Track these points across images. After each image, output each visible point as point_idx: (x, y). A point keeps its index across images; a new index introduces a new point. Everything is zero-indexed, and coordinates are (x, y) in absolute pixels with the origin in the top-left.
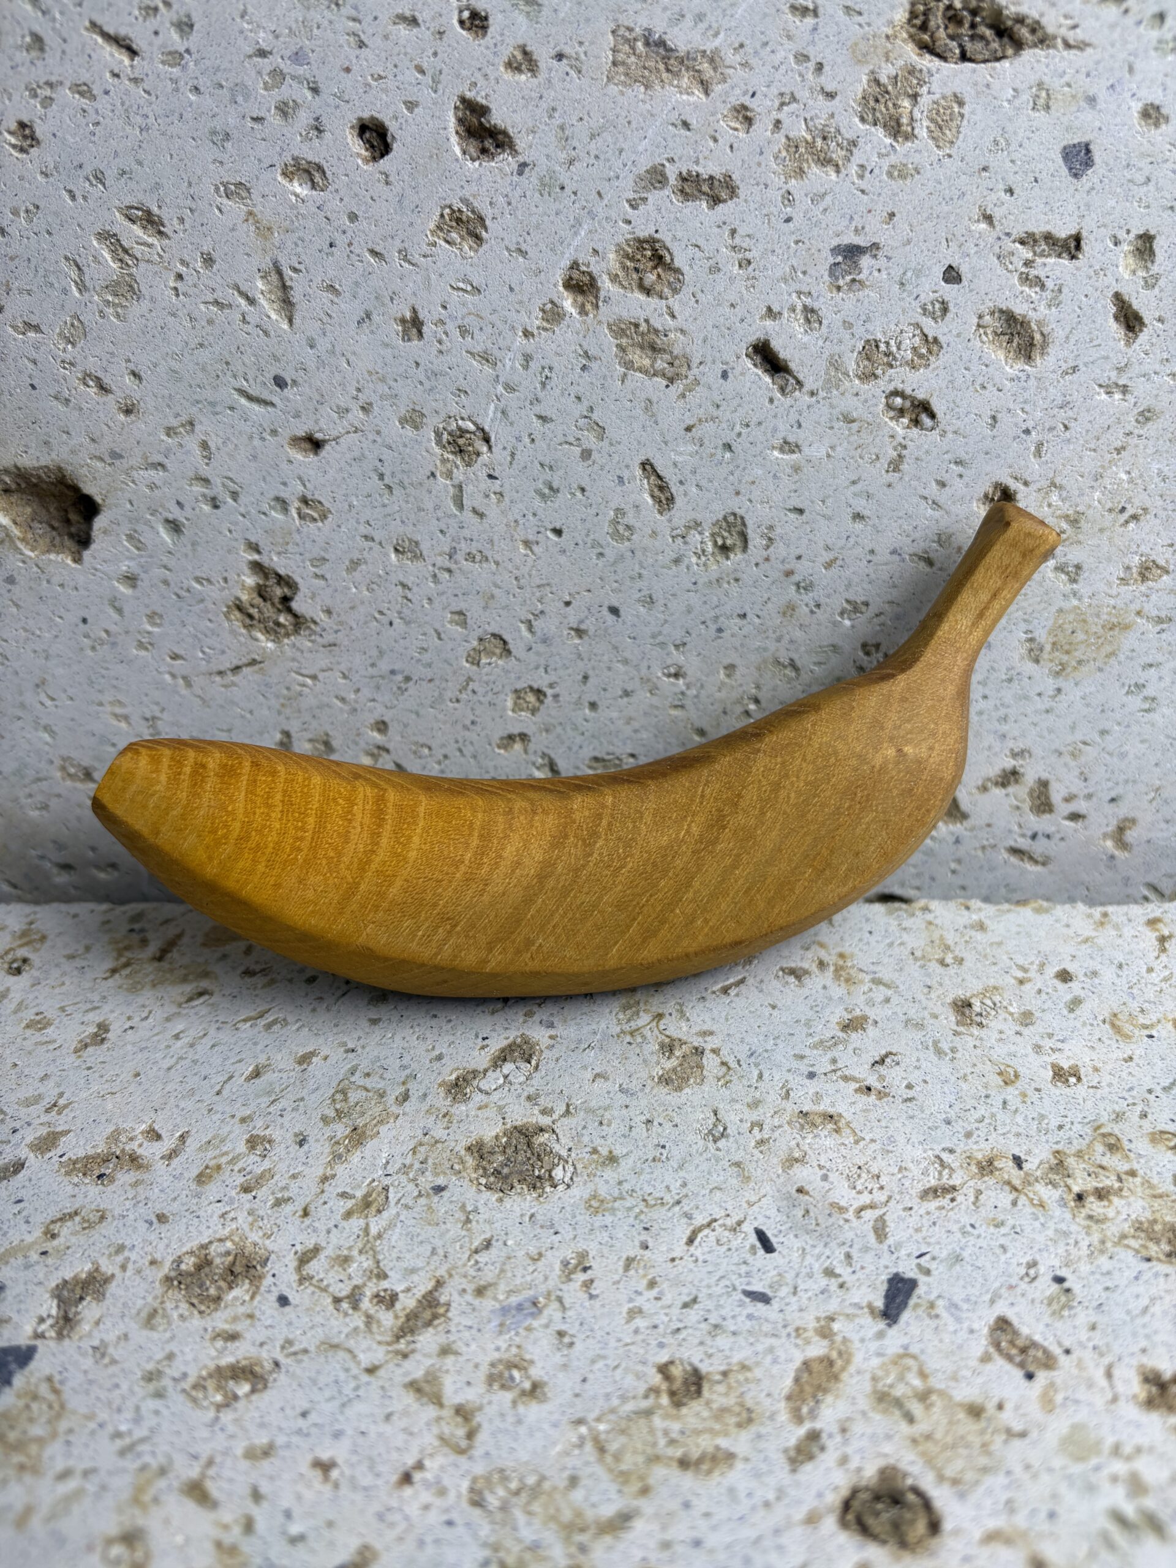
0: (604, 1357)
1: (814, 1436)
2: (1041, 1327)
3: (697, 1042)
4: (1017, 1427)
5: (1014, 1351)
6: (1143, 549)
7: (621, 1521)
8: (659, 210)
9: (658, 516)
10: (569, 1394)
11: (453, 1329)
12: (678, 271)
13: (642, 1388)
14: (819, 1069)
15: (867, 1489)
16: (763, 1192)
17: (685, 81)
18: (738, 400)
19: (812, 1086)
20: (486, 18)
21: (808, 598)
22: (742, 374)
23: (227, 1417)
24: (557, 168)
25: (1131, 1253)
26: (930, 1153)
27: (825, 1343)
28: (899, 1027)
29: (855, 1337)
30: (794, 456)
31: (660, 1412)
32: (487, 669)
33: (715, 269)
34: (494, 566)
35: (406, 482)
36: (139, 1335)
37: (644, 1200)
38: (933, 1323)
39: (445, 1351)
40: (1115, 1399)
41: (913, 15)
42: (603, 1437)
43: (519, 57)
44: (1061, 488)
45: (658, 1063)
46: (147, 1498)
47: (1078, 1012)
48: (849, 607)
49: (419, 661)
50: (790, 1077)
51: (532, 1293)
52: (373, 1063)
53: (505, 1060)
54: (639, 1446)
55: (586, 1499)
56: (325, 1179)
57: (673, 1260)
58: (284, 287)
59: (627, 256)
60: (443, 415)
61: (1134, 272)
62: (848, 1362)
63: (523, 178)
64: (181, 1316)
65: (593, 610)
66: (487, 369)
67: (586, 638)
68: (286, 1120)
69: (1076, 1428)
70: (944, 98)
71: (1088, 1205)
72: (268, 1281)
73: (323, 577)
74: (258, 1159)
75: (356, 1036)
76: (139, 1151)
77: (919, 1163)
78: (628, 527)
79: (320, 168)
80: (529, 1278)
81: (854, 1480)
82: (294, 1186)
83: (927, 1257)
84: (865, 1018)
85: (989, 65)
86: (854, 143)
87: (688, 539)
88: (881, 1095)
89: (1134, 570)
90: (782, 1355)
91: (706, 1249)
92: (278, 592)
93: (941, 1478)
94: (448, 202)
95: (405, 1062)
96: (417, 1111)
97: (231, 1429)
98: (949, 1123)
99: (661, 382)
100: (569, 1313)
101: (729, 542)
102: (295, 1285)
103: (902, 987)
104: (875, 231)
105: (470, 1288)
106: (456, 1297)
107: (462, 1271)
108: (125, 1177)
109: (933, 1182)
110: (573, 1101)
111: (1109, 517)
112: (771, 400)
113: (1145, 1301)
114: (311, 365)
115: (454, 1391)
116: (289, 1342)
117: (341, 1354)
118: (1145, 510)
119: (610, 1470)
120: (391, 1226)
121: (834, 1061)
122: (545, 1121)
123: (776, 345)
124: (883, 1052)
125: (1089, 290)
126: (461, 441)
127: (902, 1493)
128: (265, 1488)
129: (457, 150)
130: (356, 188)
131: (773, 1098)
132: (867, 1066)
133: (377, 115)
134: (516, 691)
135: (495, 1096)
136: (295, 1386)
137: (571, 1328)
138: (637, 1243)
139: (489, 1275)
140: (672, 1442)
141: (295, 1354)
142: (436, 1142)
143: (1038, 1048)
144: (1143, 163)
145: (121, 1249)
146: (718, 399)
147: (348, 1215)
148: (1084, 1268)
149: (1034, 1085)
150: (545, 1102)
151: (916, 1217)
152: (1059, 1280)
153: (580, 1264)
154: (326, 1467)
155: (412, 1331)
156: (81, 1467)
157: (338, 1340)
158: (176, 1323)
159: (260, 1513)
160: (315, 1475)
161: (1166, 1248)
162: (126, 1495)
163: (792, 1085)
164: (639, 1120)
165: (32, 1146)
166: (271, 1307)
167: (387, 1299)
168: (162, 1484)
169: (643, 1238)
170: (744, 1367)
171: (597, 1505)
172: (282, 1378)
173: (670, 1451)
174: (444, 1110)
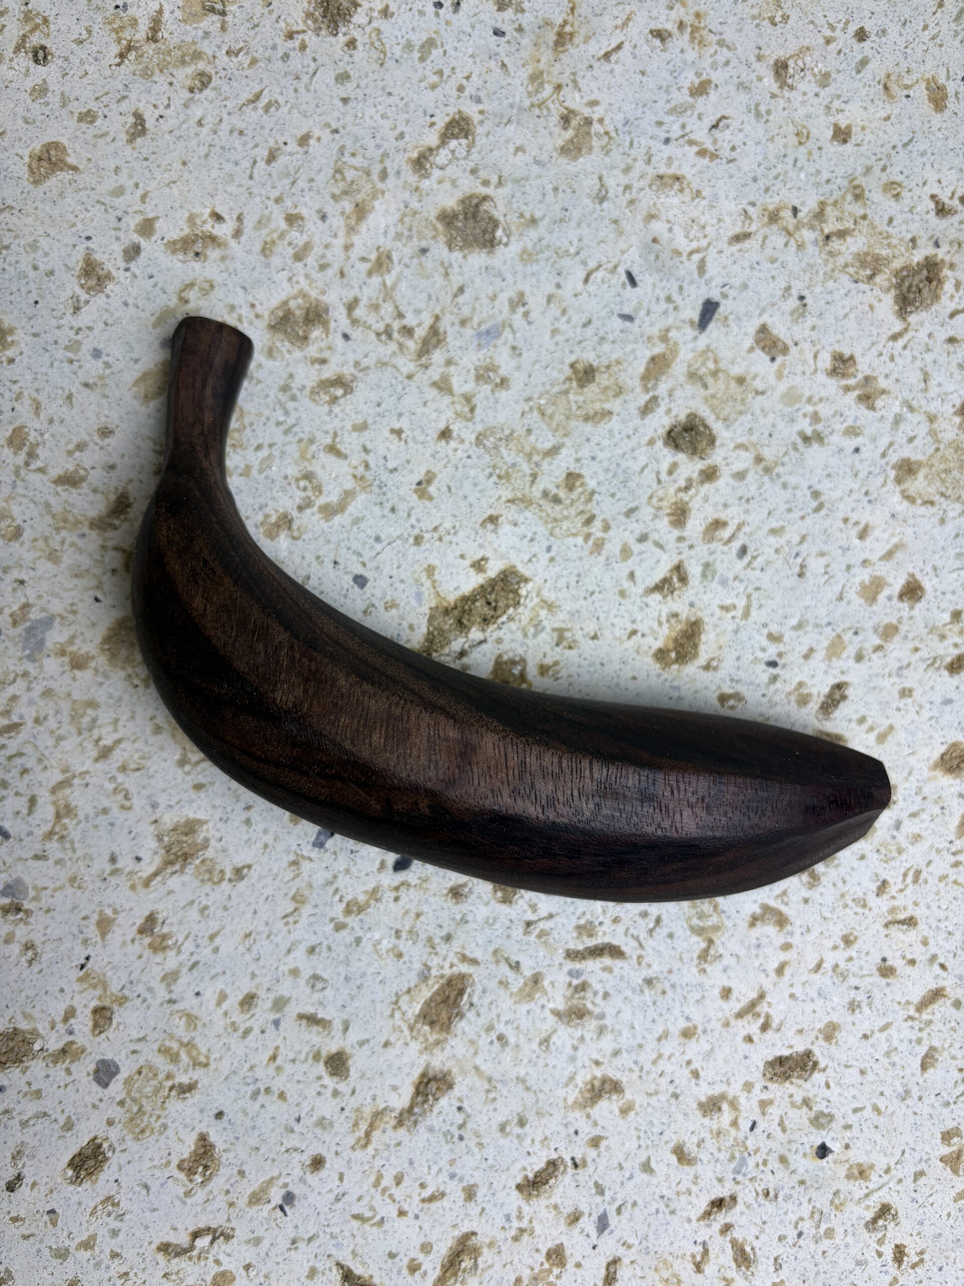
0: (540, 361)
1: (655, 399)
2: (784, 329)
3: (587, 112)
4: (760, 389)
5: (767, 345)
7: (554, 451)
10: (522, 384)
11: (451, 349)
13: (562, 378)
14: (673, 136)
15: (679, 425)
16: (631, 243)
19: (668, 151)
23: (336, 409)
25: (848, 277)
26: (740, 206)
27: (664, 345)
28: (733, 89)
29: (681, 341)
31: (573, 391)
37: (556, 253)
38: (724, 330)
39: (449, 362)
40: (816, 371)
42: (543, 407)
45: (559, 134)
46: (309, 456)
47: (863, 73)
50: (652, 143)
51: (493, 322)
52: (354, 143)
53: (449, 137)
54: (562, 410)
55: (537, 440)
56: (347, 247)
57: (576, 295)
62: (676, 356)
64: (289, 352)
69: (791, 388)
71: (831, 244)
72: (332, 325)
74: (298, 234)
75: (335, 115)
76: (215, 232)
77: (731, 215)
80: (491, 313)
81: (673, 421)
82: (329, 255)
83: (728, 286)
84: (709, 82)
88: (714, 156)
90: (638, 353)
91: (596, 287)
93: (718, 418)
96: (397, 187)
97: (341, 415)
98: (755, 180)
100: (517, 335)
102: (350, 326)
103: (740, 49)
105: (457, 321)
106: (449, 329)
107: (449, 309)
108: (213, 254)
109: (738, 230)
110: (503, 174)
113: (847, 310)
115: (459, 386)
116: (357, 363)
117: (390, 369)
119: (548, 425)
120: (399, 280)
121: (683, 127)
122: (485, 191)
124: (719, 116)
127: (697, 426)
128: (369, 446)
131: (640, 165)
132: (706, 131)
135: (449, 171)
136: (369, 389)
137: (520, 344)
138: (554, 285)
139: (466, 312)
140: (579, 407)
141: (363, 370)
142: (415, 213)
143: (828, 108)
145: (233, 307)
147: (370, 273)
148: (818, 289)
149: (819, 144)
150: (483, 174)
151: (724, 259)
152: (802, 298)
153: (520, 301)
154: (398, 432)
155: (428, 352)
156: (266, 442)
157: (385, 360)
158: (287, 356)
159: (371, 459)
160: (393, 437)
161: (869, 272)
162: (297, 455)
163: (653, 151)
164: (549, 187)
165: (136, 231)
166: (339, 341)
167: (408, 331)
168: (314, 448)
169: (557, 281)
170: (618, 363)
171: (543, 442)
172: (360, 385)
173: (578, 412)
174: (415, 185)
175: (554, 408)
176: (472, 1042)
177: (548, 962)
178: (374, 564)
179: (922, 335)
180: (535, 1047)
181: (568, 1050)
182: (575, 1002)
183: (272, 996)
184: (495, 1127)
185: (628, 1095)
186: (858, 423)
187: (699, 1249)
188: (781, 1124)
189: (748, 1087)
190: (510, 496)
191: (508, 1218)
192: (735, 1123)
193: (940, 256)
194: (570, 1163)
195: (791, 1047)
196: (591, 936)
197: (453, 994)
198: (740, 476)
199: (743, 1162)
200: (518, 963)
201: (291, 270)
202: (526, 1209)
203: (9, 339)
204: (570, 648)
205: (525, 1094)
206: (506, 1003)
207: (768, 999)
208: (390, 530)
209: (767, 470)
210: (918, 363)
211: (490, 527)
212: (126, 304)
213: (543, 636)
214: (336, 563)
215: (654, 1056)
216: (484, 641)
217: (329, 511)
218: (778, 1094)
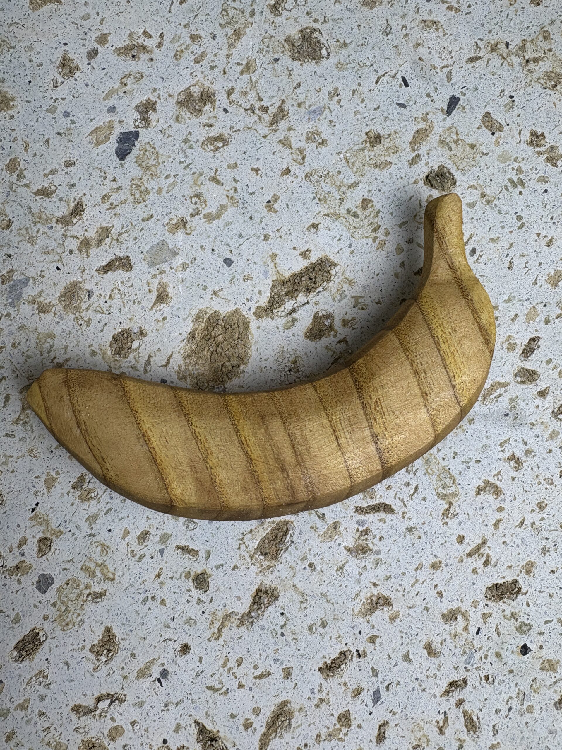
0: (347, 130)
1: (418, 156)
2: (501, 116)
4: (485, 151)
5: (489, 125)
7: (355, 185)
10: (335, 144)
11: (292, 121)
13: (361, 140)
15: (433, 172)
16: (405, 60)
19: (429, 6)
23: (218, 155)
25: (540, 85)
26: (473, 41)
27: (425, 123)
29: (435, 121)
31: (367, 149)
36: (175, 125)
37: (359, 64)
38: (463, 115)
40: (520, 142)
42: (348, 158)
46: (199, 183)
51: (319, 105)
54: (360, 161)
55: (344, 178)
56: (228, 56)
57: (370, 90)
62: (432, 130)
64: (189, 118)
68: (204, 27)
69: (504, 152)
71: (529, 65)
72: (217, 103)
74: (198, 47)
76: (145, 44)
77: (468, 45)
80: (317, 99)
81: (430, 170)
82: (216, 60)
83: (465, 89)
88: (457, 10)
90: (409, 128)
91: (383, 86)
93: (458, 169)
96: (260, 21)
97: (220, 158)
98: (483, 25)
100: (333, 114)
102: (228, 104)
105: (295, 104)
106: (290, 107)
107: (291, 96)
108: (144, 57)
109: (472, 55)
110: (327, 15)
113: (540, 105)
115: (295, 144)
116: (232, 127)
117: (253, 131)
119: (351, 169)
120: (260, 77)
122: (316, 26)
127: (445, 174)
128: (237, 178)
131: (412, 13)
135: (293, 12)
137: (334, 119)
138: (357, 84)
139: (301, 98)
140: (371, 159)
141: (235, 131)
142: (272, 37)
145: (155, 90)
147: (242, 73)
148: (522, 92)
149: (522, 5)
150: (314, 16)
151: (463, 71)
152: (511, 97)
153: (336, 93)
154: (257, 170)
155: (277, 122)
156: (172, 174)
157: (249, 126)
158: (188, 121)
159: (238, 186)
160: (253, 173)
161: (553, 83)
162: (192, 182)
163: (420, 5)
164: (355, 24)
165: (97, 42)
166: (221, 113)
167: (265, 109)
168: (202, 178)
169: (359, 81)
170: (396, 133)
171: (348, 179)
172: (233, 140)
173: (371, 162)
174: (272, 20)
175: (355, 158)
176: (292, 568)
177: (343, 515)
178: (237, 251)
180: (334, 572)
181: (356, 575)
182: (360, 542)
183: (159, 533)
184: (306, 628)
185: (395, 608)
186: (547, 175)
187: (442, 716)
188: (497, 630)
189: (475, 604)
190: (326, 213)
191: (312, 691)
192: (466, 629)
194: (355, 654)
195: (504, 577)
196: (372, 498)
197: (281, 534)
198: (472, 205)
199: (471, 656)
200: (324, 514)
201: (193, 68)
202: (325, 685)
203: (11, 104)
204: (363, 309)
205: (326, 605)
206: (315, 542)
207: (489, 544)
208: (247, 231)
209: (488, 202)
211: (313, 230)
212: (87, 85)
213: (345, 300)
214: (213, 250)
215: (413, 582)
216: (308, 303)
217: (210, 218)
218: (495, 610)
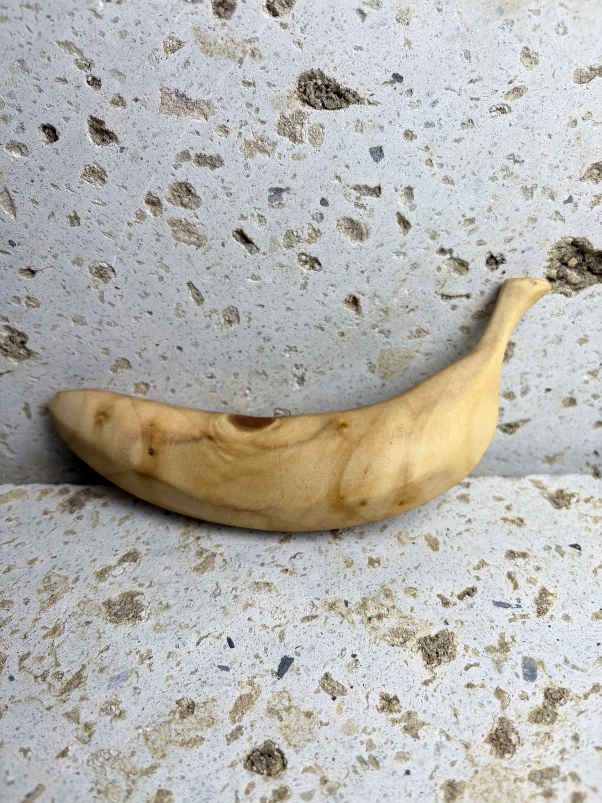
0: (153, 698)
1: (239, 729)
2: (343, 677)
3: (214, 550)
4: (325, 721)
5: (330, 688)
6: (417, 323)
7: (150, 770)
8: (188, 170)
9: (197, 307)
10: (136, 715)
11: (87, 689)
12: (198, 197)
13: (168, 711)
14: (266, 562)
15: (257, 750)
16: (233, 620)
17: (196, 114)
18: (230, 256)
19: (262, 570)
20: (100, 81)
21: (269, 344)
22: (231, 244)
24: (139, 150)
25: (386, 642)
26: (309, 600)
27: (251, 687)
28: (306, 540)
29: (263, 685)
30: (258, 282)
31: (175, 721)
32: (121, 374)
33: (215, 197)
34: (120, 328)
35: (77, 290)
37: (180, 625)
38: (297, 677)
39: (83, 698)
40: (368, 707)
41: (300, 86)
42: (148, 733)
43: (117, 99)
44: (379, 297)
45: (194, 561)
47: (384, 532)
48: (287, 348)
49: (88, 371)
50: (253, 565)
51: (125, 670)
52: (64, 563)
53: (124, 561)
54: (164, 737)
55: (138, 761)
56: (36, 620)
57: (189, 653)
58: (11, 199)
59: (175, 190)
60: (92, 261)
61: (405, 203)
62: (259, 695)
63: (123, 154)
65: (170, 348)
66: (112, 240)
67: (167, 361)
68: (20, 593)
69: (350, 721)
70: (315, 125)
71: (372, 622)
72: (5, 669)
73: (39, 333)
74: (5, 612)
75: (57, 550)
77: (303, 605)
78: (183, 311)
79: (24, 146)
80: (124, 663)
81: (253, 747)
82: (21, 624)
83: (300, 648)
85: (335, 111)
86: (276, 144)
87: (212, 317)
88: (292, 573)
89: (414, 333)
90: (230, 694)
91: (204, 647)
92: (19, 339)
93: (290, 744)
94: (87, 163)
95: (79, 562)
96: (82, 586)
98: (319, 585)
99: (194, 247)
100: (140, 679)
101: (231, 319)
102: (17, 671)
104: (287, 182)
105: (97, 669)
106: (90, 673)
107: (94, 661)
109: (308, 614)
110: (154, 580)
111: (401, 310)
112: (246, 256)
113: (388, 664)
114: (27, 236)
115: (85, 717)
116: (13, 697)
117: (36, 702)
118: (417, 307)
119: (150, 748)
120: (64, 641)
121: (273, 557)
122: (140, 590)
123: (246, 231)
124: (296, 552)
125: (386, 211)
126: (102, 272)
127: (273, 752)
129: (91, 140)
130: (42, 156)
131: (243, 576)
132: (288, 559)
133: (50, 123)
134: (136, 384)
135: (118, 579)
136: (14, 717)
137: (140, 686)
138: (174, 645)
139: (106, 662)
140: (178, 734)
141: (15, 702)
142: (89, 601)
143: (364, 550)
144: (406, 156)
146: (221, 255)
147: (45, 637)
148: (366, 650)
149: (359, 567)
150: (140, 581)
151: (298, 630)
152: (354, 656)
153: (148, 656)
154: (26, 751)
155: (69, 691)
157: (34, 696)
160: (20, 755)
161: (401, 640)
163: (253, 569)
164: (182, 588)
166: (5, 682)
167: (59, 676)
169: (177, 643)
170: (214, 700)
171: (142, 763)
172: (9, 713)
173: (176, 739)
174: (94, 585)
175: (157, 734)
179: (447, 681)
186: (406, 750)
193: (450, 631)
198: (308, 796)
209: (331, 791)
210: (447, 702)
